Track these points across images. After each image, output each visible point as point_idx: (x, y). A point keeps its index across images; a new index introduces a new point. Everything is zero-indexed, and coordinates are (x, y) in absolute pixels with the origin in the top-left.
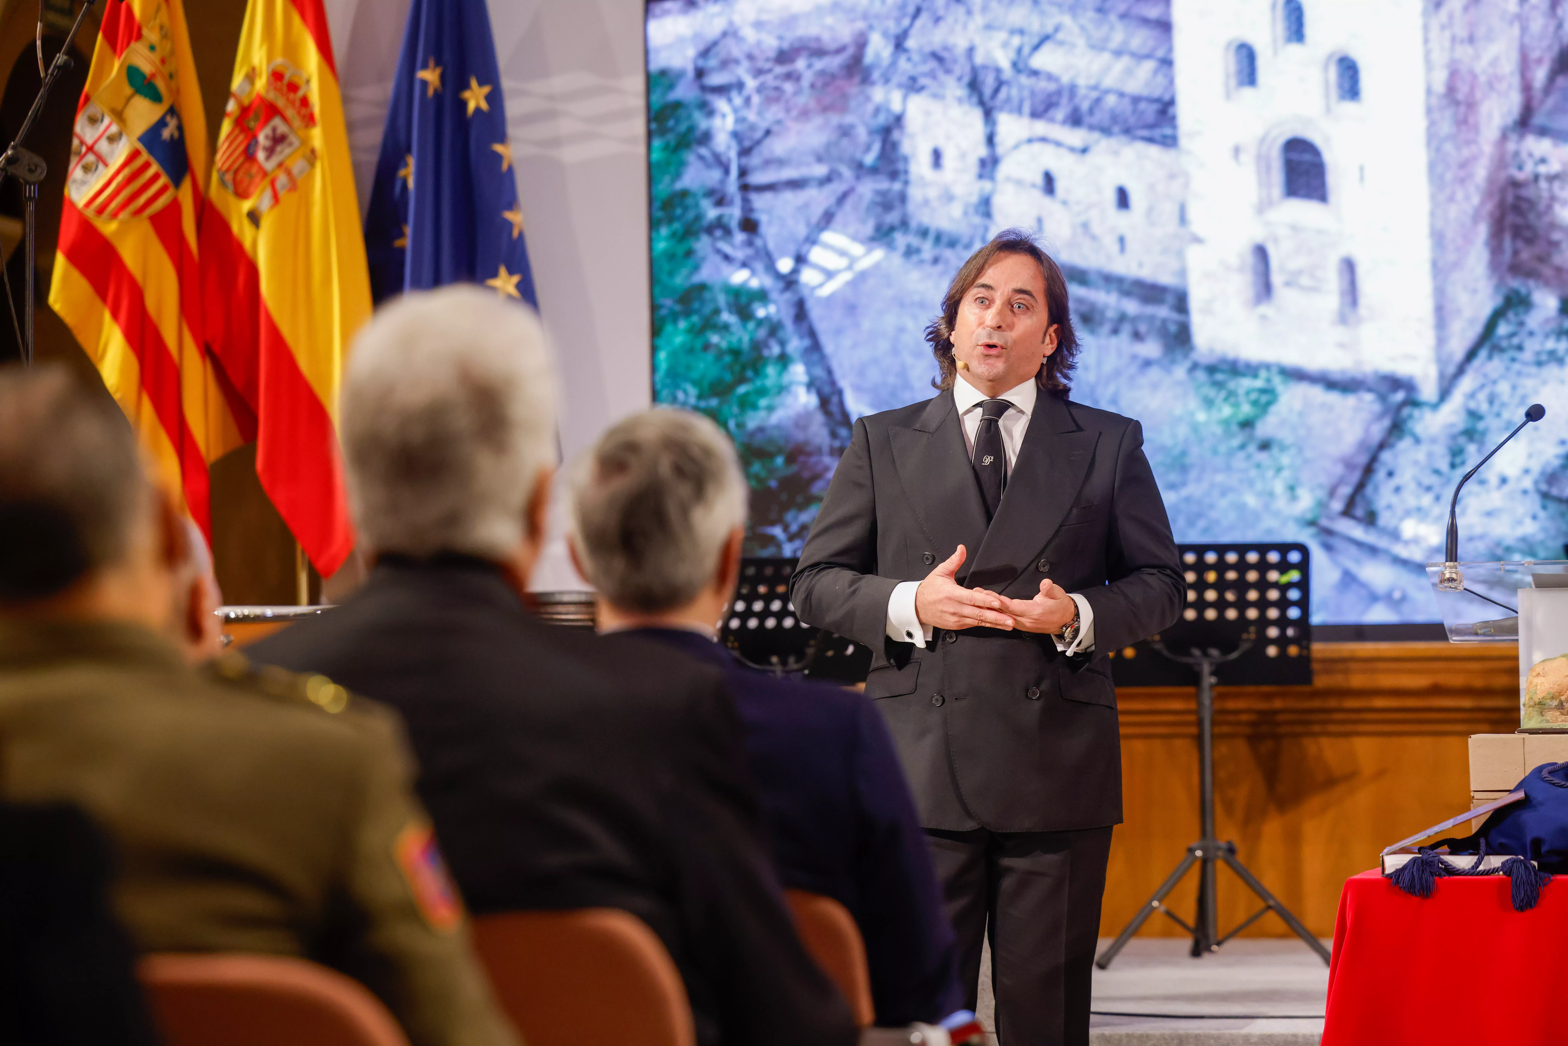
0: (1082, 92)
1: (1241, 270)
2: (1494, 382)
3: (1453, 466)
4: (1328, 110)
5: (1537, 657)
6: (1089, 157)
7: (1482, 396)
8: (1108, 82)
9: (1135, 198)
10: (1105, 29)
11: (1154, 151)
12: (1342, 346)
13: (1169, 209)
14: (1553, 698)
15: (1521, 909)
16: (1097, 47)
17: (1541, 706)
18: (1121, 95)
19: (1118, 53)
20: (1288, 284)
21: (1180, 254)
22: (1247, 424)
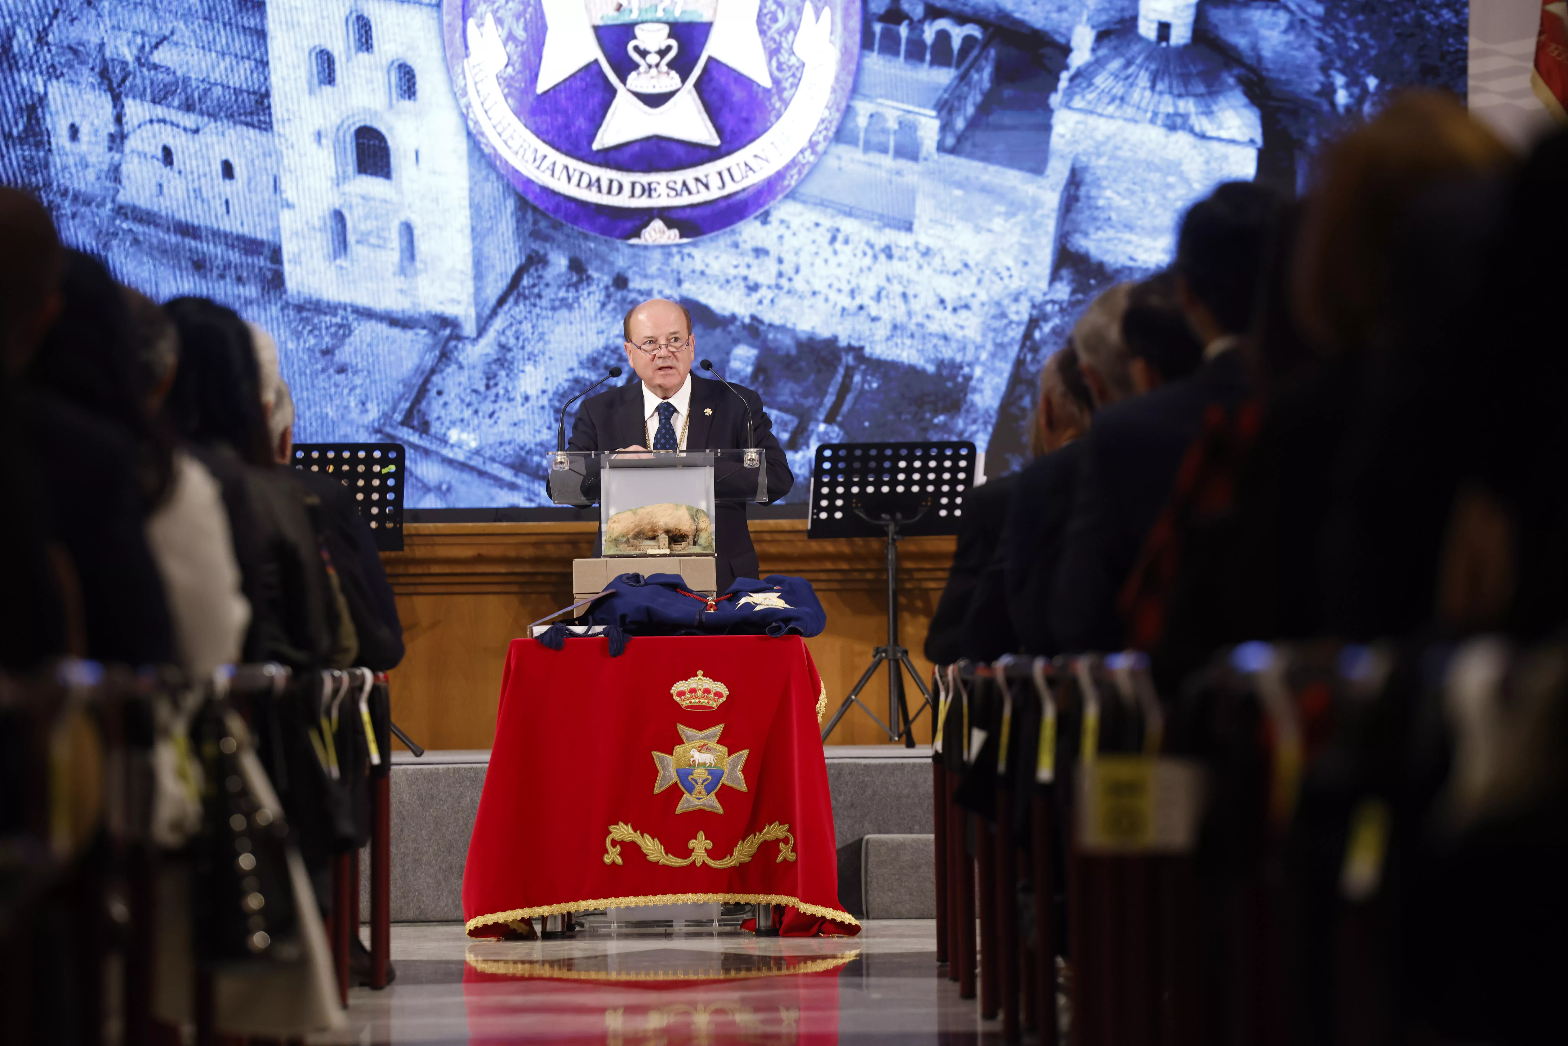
0: (194, 83)
1: (323, 230)
2: (520, 323)
3: (488, 387)
4: (391, 106)
5: (612, 512)
6: (199, 136)
7: (510, 333)
8: (214, 77)
9: (237, 170)
10: (212, 33)
11: (252, 133)
12: (402, 291)
13: (266, 181)
14: (623, 536)
15: (615, 656)
16: (206, 47)
17: (616, 541)
18: (226, 87)
19: (223, 54)
20: (358, 242)
21: (275, 217)
22: (327, 352)
